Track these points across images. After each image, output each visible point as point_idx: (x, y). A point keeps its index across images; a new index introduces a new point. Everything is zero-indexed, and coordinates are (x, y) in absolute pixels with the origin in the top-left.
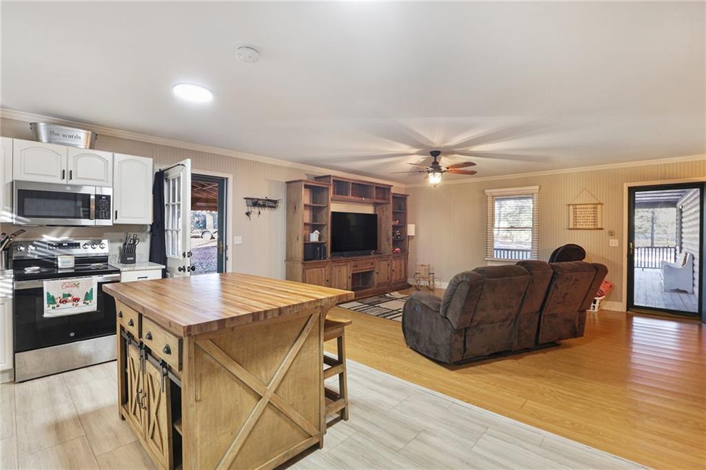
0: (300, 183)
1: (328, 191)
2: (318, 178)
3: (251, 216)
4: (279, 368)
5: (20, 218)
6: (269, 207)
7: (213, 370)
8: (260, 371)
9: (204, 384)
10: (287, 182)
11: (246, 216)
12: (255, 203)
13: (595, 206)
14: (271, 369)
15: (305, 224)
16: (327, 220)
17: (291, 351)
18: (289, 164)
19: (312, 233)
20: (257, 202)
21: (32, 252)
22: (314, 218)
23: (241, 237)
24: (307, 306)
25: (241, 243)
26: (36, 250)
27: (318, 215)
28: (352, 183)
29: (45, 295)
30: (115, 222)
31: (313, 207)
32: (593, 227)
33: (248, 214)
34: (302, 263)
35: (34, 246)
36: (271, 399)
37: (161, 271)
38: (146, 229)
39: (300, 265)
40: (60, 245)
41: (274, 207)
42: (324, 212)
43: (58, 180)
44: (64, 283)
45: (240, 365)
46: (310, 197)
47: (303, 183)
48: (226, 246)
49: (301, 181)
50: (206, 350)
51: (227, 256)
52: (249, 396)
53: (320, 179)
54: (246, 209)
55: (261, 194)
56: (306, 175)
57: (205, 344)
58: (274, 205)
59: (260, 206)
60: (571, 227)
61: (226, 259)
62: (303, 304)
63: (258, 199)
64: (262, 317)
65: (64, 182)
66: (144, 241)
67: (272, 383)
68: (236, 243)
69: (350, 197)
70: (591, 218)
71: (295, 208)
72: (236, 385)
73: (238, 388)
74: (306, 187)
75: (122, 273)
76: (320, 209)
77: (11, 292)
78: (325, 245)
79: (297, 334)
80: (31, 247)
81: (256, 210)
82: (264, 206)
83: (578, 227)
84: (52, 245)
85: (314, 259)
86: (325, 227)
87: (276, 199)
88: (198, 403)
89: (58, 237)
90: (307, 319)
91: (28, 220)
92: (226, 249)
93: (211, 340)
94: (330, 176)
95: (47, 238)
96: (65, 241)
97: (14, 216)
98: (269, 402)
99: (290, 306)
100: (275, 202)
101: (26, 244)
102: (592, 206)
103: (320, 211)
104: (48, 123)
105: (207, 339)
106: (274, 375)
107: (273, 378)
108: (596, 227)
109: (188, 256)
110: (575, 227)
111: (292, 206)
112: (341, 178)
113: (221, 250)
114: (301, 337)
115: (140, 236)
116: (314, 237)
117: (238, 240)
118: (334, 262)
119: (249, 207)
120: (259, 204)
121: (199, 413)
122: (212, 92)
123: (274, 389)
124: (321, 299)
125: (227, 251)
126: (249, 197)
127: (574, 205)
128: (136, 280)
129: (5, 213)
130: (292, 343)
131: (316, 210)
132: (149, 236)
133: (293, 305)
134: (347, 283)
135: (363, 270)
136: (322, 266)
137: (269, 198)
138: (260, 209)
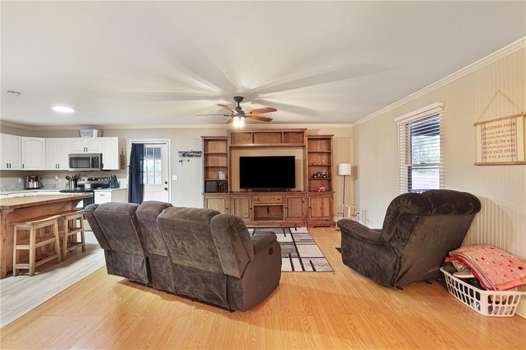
1: (227, 142)
3: (183, 162)
11: (179, 162)
12: (184, 154)
13: (513, 120)
23: (176, 176)
25: (177, 180)
30: (103, 169)
32: (509, 160)
34: (204, 194)
43: (83, 152)
47: (203, 139)
49: (201, 137)
54: (179, 159)
60: (479, 161)
63: (186, 152)
65: (85, 153)
68: (173, 179)
69: (251, 144)
70: (507, 143)
83: (489, 160)
85: (217, 192)
97: (69, 168)
102: (508, 121)
108: (515, 160)
110: (484, 161)
112: (240, 130)
117: (175, 178)
119: (182, 158)
120: (188, 155)
126: (181, 151)
127: (481, 123)
134: (249, 213)
135: (267, 203)
136: (222, 197)
137: (193, 150)
138: (189, 158)
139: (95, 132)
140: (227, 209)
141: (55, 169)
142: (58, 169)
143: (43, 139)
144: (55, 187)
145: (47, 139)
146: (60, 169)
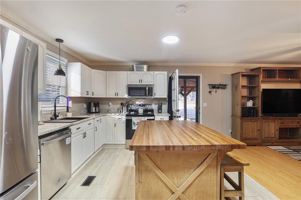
0: (239, 74)
1: (259, 77)
2: (252, 70)
3: (212, 93)
4: (186, 180)
5: (129, 96)
6: (222, 88)
7: (148, 170)
8: (174, 179)
9: (143, 175)
10: (231, 75)
11: (209, 93)
12: (214, 87)
14: (180, 179)
15: (242, 97)
16: (259, 94)
17: (194, 172)
18: (233, 65)
19: (248, 102)
20: (214, 86)
21: (133, 107)
22: (250, 93)
23: (206, 103)
24: (204, 148)
25: (206, 106)
26: (134, 107)
27: (253, 91)
28: (278, 70)
29: (133, 122)
30: (154, 97)
31: (249, 87)
33: (210, 92)
34: (240, 119)
35: (133, 105)
36: (180, 196)
37: (168, 117)
38: (167, 100)
39: (239, 119)
40: (140, 105)
41: (224, 88)
42: (256, 89)
43: (138, 83)
44: (138, 118)
45: (162, 171)
46: (247, 81)
47: (241, 74)
48: (199, 107)
49: (239, 73)
50: (144, 159)
51: (200, 112)
52: (167, 189)
53: (254, 70)
54: (209, 90)
55: (217, 82)
56: (245, 69)
57: (144, 156)
58: (225, 87)
59: (216, 88)
61: (200, 113)
62: (200, 146)
63: (215, 85)
64: (171, 149)
65: (140, 84)
66: (166, 104)
67: (181, 186)
68: (204, 106)
69: (277, 79)
71: (236, 88)
72: (160, 181)
73: (161, 184)
74: (243, 76)
75: (155, 116)
76: (254, 88)
77: (125, 120)
78: (258, 109)
79: (199, 164)
80: (133, 106)
81: (215, 90)
82: (219, 88)
84: (138, 105)
85: (249, 116)
86: (257, 99)
87: (225, 84)
88: (140, 184)
89: (140, 102)
90: (207, 155)
91: (130, 97)
92: (199, 109)
93: (146, 154)
94: (260, 68)
95: (137, 103)
96: (142, 104)
97: (127, 96)
98: (178, 197)
99: (190, 146)
100: (225, 85)
101: (132, 104)
103: (254, 89)
104: (136, 65)
105: (144, 154)
106: (183, 183)
107: (182, 184)
109: (177, 111)
111: (235, 87)
112: (269, 68)
113: (197, 109)
114: (201, 165)
115: (163, 102)
116: (250, 104)
117: (205, 105)
118: (264, 119)
119: (211, 89)
120: (216, 87)
121: (141, 188)
122: (178, 37)
123: (182, 191)
124: (215, 145)
125: (200, 110)
126: (211, 84)
128: (160, 120)
129: (126, 95)
130: (195, 168)
131: (251, 88)
132: (167, 102)
133: (193, 146)
134: (275, 133)
135: (289, 126)
136: (254, 121)
137: (221, 84)
138: (217, 89)
139: (145, 67)
140: (259, 130)
141: (114, 97)
142: (116, 97)
143: (104, 72)
144: (108, 111)
145: (107, 72)
146: (118, 97)
